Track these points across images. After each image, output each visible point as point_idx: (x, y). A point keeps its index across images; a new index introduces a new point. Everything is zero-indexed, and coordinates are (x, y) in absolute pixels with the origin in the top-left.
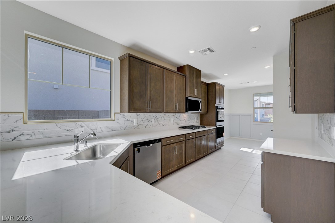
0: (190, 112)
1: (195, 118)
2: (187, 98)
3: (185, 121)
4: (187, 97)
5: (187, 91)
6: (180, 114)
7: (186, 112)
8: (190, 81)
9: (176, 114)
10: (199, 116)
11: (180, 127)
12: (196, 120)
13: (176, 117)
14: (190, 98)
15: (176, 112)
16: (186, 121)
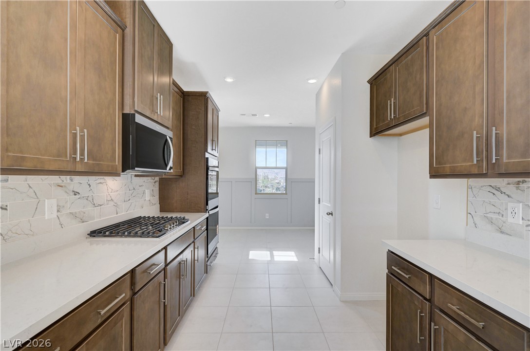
0: (130, 173)
1: (147, 192)
2: (127, 119)
3: (112, 203)
4: (127, 111)
5: (128, 91)
6: (92, 179)
7: (123, 171)
8: (141, 56)
9: (77, 179)
10: (157, 184)
11: (94, 234)
12: (147, 198)
13: (76, 193)
14: (139, 119)
15: (79, 168)
16: (116, 206)
